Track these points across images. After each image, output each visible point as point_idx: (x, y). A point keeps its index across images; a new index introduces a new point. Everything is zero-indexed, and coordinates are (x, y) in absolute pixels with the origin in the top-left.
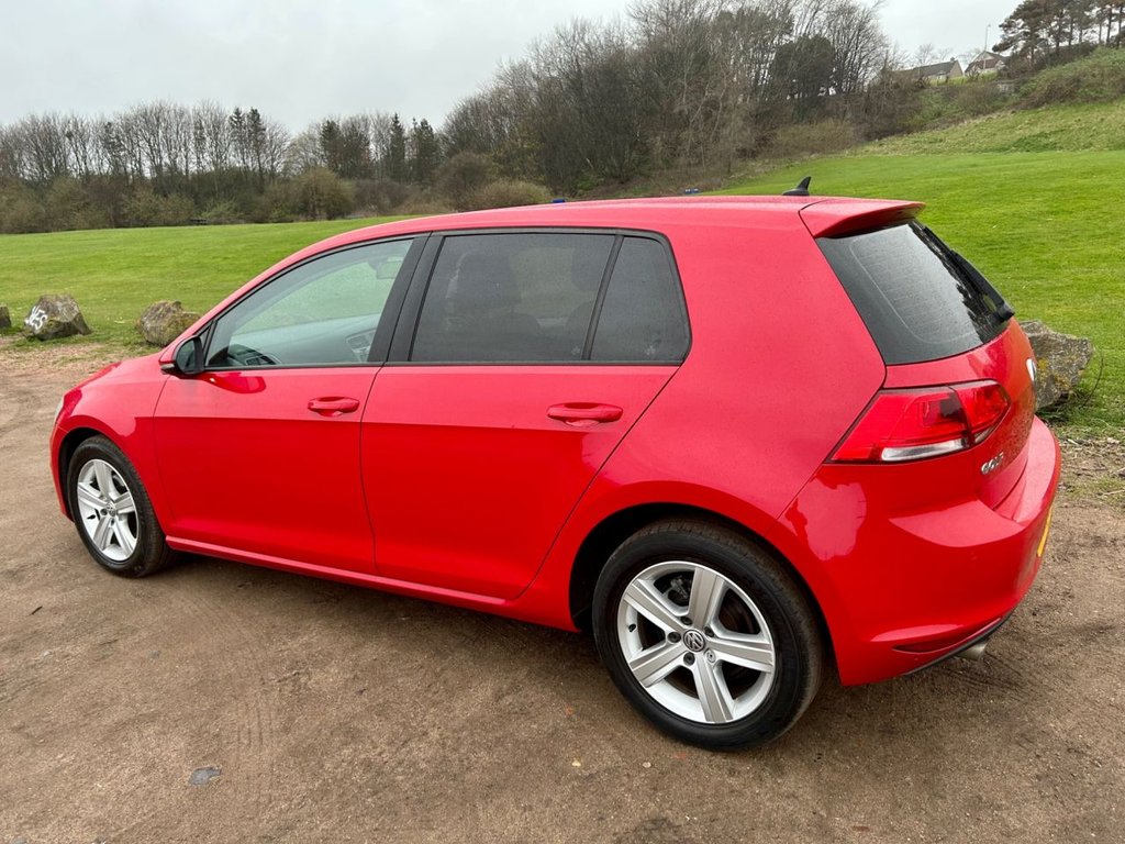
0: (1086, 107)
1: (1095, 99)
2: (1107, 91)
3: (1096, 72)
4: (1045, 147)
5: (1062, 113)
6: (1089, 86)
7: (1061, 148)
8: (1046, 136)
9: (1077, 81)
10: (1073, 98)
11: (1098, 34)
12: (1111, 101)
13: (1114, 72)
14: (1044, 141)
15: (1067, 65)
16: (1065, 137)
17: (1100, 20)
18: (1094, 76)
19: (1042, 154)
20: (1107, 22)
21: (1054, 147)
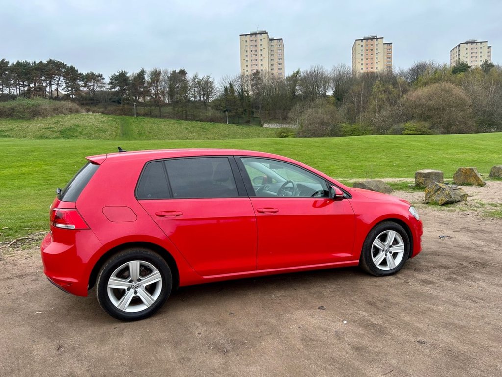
0: (18, 121)
1: (22, 118)
2: (27, 115)
3: (21, 107)
4: (5, 136)
5: (8, 122)
6: (18, 112)
7: (13, 137)
8: (4, 131)
9: (13, 109)
10: (12, 116)
11: (15, 91)
12: (29, 119)
13: (28, 108)
14: (4, 134)
15: (6, 102)
16: (13, 133)
17: (15, 85)
18: (20, 108)
19: (6, 139)
20: (18, 87)
21: (9, 136)
